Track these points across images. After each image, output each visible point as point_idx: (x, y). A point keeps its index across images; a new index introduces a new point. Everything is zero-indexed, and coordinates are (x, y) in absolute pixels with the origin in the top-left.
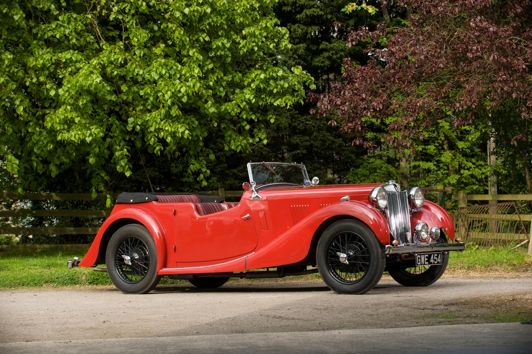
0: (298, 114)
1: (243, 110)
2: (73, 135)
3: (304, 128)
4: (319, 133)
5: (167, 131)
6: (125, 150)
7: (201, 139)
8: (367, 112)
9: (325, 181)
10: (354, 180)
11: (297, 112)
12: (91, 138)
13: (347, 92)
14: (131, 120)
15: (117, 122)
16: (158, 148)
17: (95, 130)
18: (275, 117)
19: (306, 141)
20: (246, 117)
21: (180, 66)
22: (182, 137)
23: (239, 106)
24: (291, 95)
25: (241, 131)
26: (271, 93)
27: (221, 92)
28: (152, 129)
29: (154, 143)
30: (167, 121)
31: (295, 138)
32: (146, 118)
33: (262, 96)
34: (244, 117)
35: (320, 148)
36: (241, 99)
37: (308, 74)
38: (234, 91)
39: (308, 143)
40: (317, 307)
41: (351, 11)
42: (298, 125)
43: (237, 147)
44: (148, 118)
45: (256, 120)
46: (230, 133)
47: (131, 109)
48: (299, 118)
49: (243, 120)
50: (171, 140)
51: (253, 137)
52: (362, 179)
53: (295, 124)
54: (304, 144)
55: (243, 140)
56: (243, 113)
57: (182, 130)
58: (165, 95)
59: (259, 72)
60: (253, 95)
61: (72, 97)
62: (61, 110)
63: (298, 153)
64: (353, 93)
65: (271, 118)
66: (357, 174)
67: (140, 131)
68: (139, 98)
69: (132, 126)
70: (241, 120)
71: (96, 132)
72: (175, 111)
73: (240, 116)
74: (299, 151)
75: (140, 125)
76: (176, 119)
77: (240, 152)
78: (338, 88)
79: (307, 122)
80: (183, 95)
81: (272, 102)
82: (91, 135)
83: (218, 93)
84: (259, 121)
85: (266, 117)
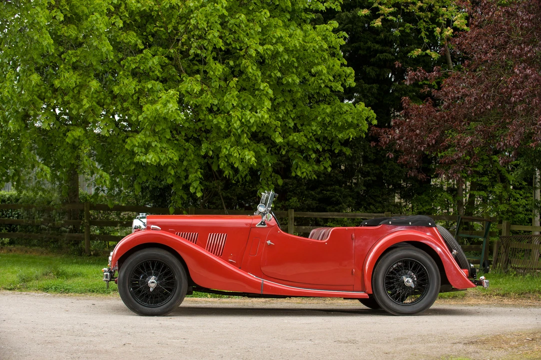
1: (310, 140)
2: (151, 158)
4: (387, 162)
5: (235, 157)
6: (199, 173)
7: (270, 165)
8: (421, 147)
10: (417, 205)
12: (165, 161)
14: (204, 146)
15: (193, 147)
16: (227, 172)
17: (170, 154)
18: (339, 148)
19: (376, 169)
21: (252, 98)
22: (249, 163)
23: (306, 136)
24: (353, 128)
25: (307, 159)
26: (336, 126)
27: (290, 123)
29: (224, 168)
30: (236, 147)
31: (367, 166)
32: (218, 144)
33: (328, 129)
34: (310, 147)
35: (388, 176)
36: (308, 130)
37: (371, 110)
38: (303, 122)
39: (378, 171)
41: (416, 56)
43: (303, 173)
44: (220, 144)
45: (321, 150)
46: (297, 160)
49: (310, 149)
50: (239, 166)
51: (318, 165)
53: (367, 154)
54: (374, 172)
55: (308, 167)
56: (309, 143)
57: (250, 157)
58: (235, 125)
59: (325, 106)
60: (319, 127)
61: (150, 124)
62: (140, 135)
63: (369, 180)
64: (410, 129)
65: (336, 149)
66: (420, 200)
68: (213, 127)
69: (205, 151)
70: (307, 149)
71: (171, 156)
72: (244, 139)
73: (307, 145)
74: (370, 178)
75: (212, 151)
77: (305, 178)
78: (398, 123)
80: (252, 125)
81: (337, 134)
82: (165, 159)
83: (287, 124)
84: (324, 150)
85: (331, 148)
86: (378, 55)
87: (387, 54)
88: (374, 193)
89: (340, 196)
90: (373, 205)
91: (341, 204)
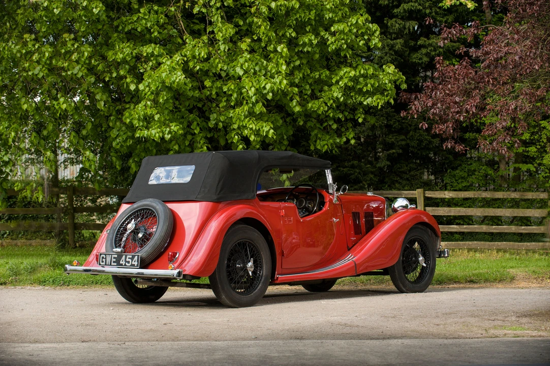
0: (394, 112)
1: (330, 108)
2: (153, 134)
3: (400, 127)
4: (415, 132)
5: (251, 129)
6: (205, 148)
7: (285, 137)
8: (460, 116)
9: (421, 182)
10: (452, 182)
11: (393, 110)
12: (170, 136)
13: (438, 93)
14: (213, 116)
15: (198, 119)
16: (241, 146)
17: (174, 127)
18: (363, 116)
19: (402, 140)
20: (333, 116)
21: (265, 62)
22: (267, 136)
23: (326, 104)
24: (381, 94)
25: (326, 130)
26: (360, 92)
27: (307, 90)
28: (235, 126)
29: (238, 142)
30: (250, 119)
31: (390, 137)
32: (229, 115)
33: (352, 94)
34: (331, 115)
35: (416, 148)
36: (328, 97)
37: (399, 72)
38: (322, 88)
39: (403, 143)
40: (386, 315)
41: (449, 6)
42: (394, 124)
43: (323, 146)
44: (231, 115)
45: (343, 119)
46: (316, 132)
47: (214, 105)
48: (395, 116)
49: (331, 119)
50: (254, 139)
51: (340, 136)
52: (460, 181)
53: (391, 122)
54: (400, 143)
55: (329, 139)
56: (330, 111)
57: (267, 129)
58: (249, 92)
59: (348, 69)
60: (341, 93)
61: (152, 93)
62: (141, 106)
63: (394, 153)
64: (445, 93)
65: (359, 117)
66: (454, 176)
67: (222, 129)
68: (222, 94)
69: (214, 122)
70: (328, 119)
71: (176, 129)
72: (259, 108)
73: (327, 114)
74: (394, 151)
75: (223, 122)
76: (260, 117)
77: (326, 152)
78: (431, 87)
79: (403, 121)
80: (268, 92)
81: (362, 100)
82: (170, 132)
83: (304, 91)
84: (346, 120)
85: (354, 117)
86: (402, 5)
87: (413, 4)
88: (399, 168)
89: (359, 173)
90: (399, 183)
91: (361, 182)
